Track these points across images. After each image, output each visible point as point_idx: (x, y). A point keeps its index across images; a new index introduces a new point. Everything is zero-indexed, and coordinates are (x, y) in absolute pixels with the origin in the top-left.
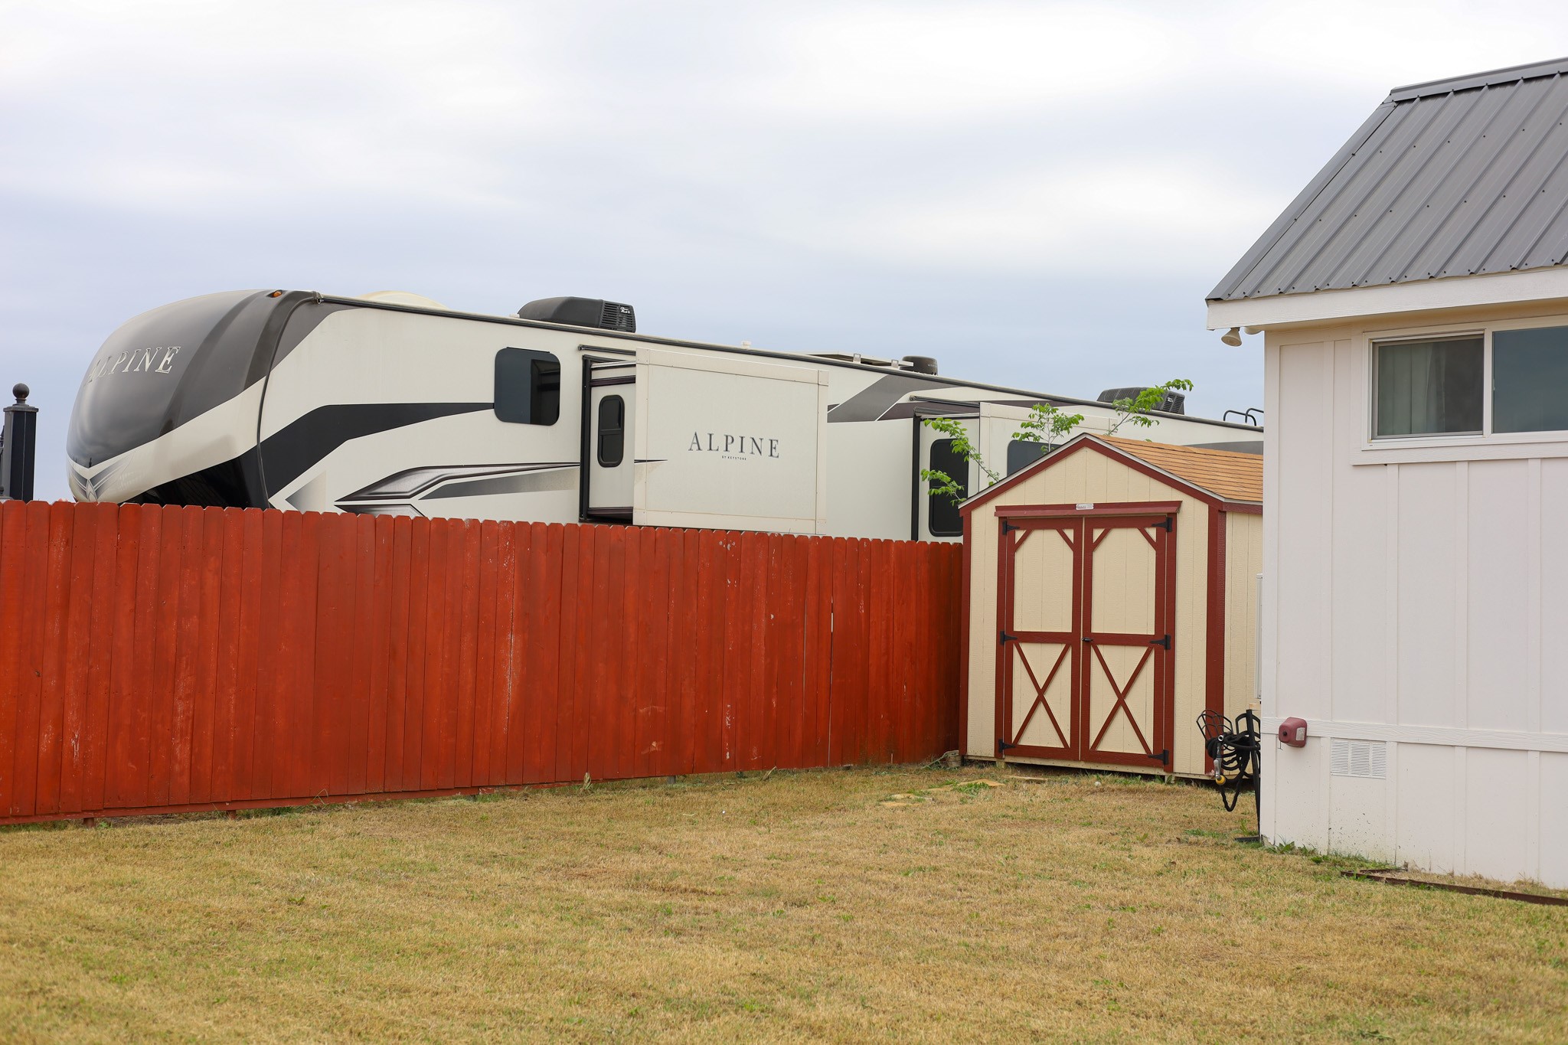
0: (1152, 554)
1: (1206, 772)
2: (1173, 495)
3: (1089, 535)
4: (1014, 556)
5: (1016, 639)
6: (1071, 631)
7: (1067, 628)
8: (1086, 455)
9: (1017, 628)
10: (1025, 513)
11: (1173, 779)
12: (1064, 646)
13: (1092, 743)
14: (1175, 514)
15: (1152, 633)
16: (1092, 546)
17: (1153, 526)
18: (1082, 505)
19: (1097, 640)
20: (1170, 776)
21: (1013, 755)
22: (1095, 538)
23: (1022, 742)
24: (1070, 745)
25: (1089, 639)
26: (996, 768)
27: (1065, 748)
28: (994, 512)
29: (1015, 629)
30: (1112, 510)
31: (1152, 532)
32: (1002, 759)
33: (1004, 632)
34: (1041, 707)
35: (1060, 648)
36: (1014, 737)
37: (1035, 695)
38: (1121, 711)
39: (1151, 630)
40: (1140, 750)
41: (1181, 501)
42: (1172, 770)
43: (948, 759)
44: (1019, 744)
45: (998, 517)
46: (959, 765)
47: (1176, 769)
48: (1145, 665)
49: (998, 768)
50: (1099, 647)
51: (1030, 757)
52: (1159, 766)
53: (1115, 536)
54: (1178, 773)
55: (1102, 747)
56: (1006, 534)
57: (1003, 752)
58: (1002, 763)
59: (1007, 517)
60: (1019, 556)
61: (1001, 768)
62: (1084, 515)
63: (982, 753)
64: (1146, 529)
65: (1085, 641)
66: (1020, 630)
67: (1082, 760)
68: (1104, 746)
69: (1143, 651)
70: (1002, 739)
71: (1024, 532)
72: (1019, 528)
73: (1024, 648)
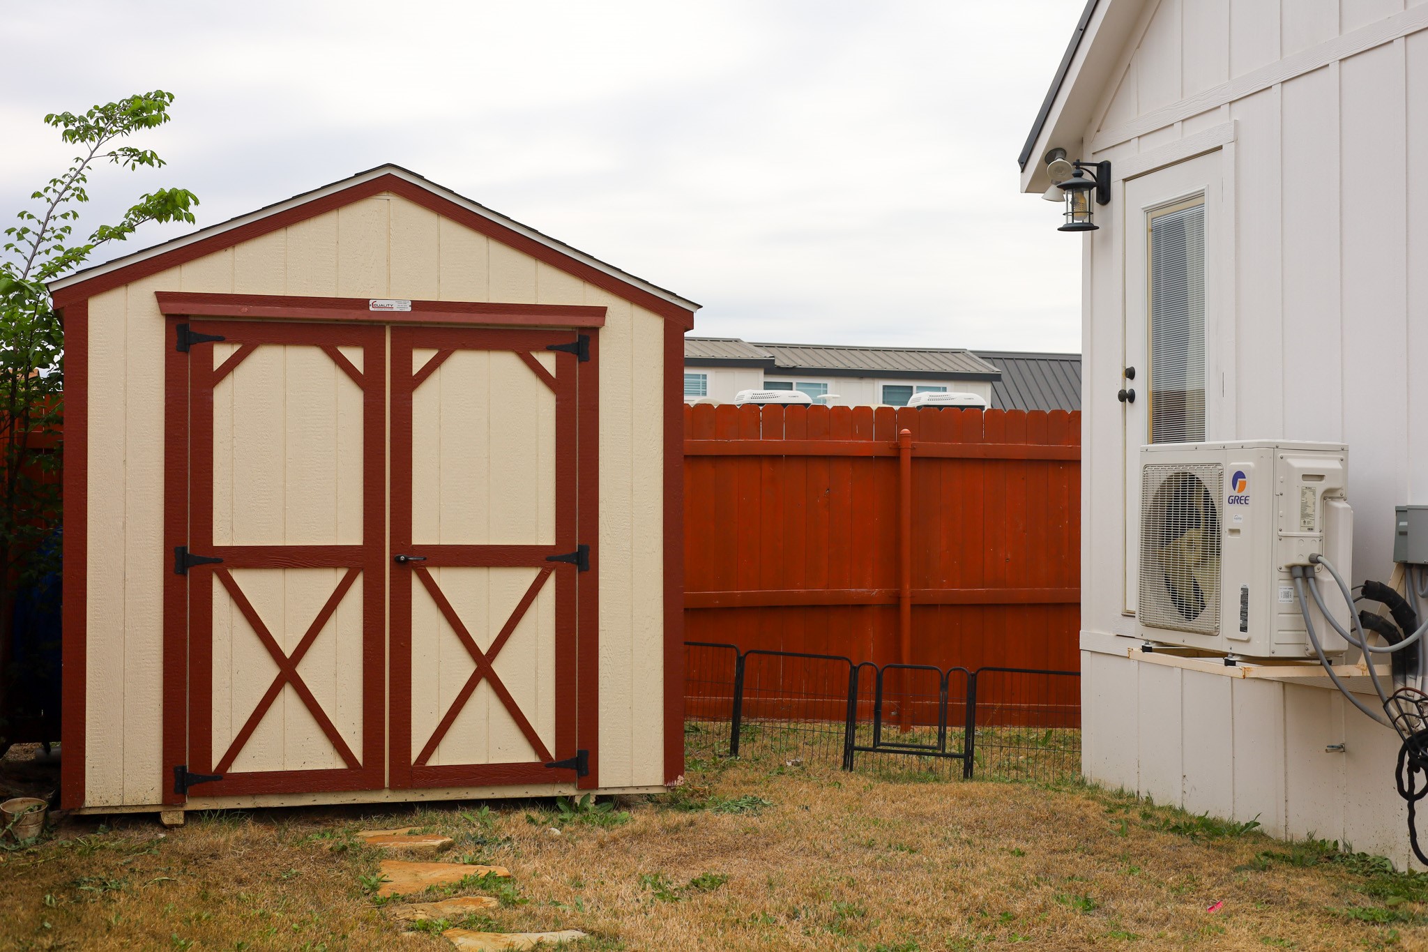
0: (546, 402)
1: (666, 781)
2: (590, 296)
3: (403, 362)
4: (212, 394)
5: (220, 562)
6: (359, 543)
7: (353, 536)
8: (387, 206)
9: (221, 538)
10: (244, 310)
11: (593, 800)
12: (341, 574)
13: (416, 752)
14: (595, 330)
15: (551, 541)
16: (408, 383)
17: (549, 349)
18: (385, 303)
19: (425, 559)
20: (587, 796)
21: (213, 795)
22: (416, 368)
23: (238, 767)
24: (361, 762)
25: (406, 560)
26: (165, 828)
27: (350, 768)
28: (153, 304)
29: (217, 542)
30: (455, 314)
31: (548, 361)
32: (182, 806)
33: (185, 549)
34: (288, 695)
35: (334, 578)
36: (216, 760)
37: (271, 672)
38: (483, 688)
39: (547, 538)
40: (527, 756)
41: (606, 307)
42: (594, 784)
43: (19, 821)
44: (229, 771)
45: (162, 314)
46: (49, 828)
47: (604, 781)
48: (534, 603)
49: (170, 828)
50: (434, 573)
51: (254, 794)
52: (566, 781)
53: (463, 363)
54: (606, 789)
55: (439, 759)
56: (187, 352)
57: (184, 793)
58: (182, 815)
59: (187, 316)
60: (222, 395)
61: (177, 826)
62: (388, 322)
63: (128, 802)
64: (535, 355)
65: (395, 561)
66: (228, 545)
67: (394, 787)
68: (443, 758)
69: (530, 575)
70: (184, 768)
71: (236, 348)
72: (221, 340)
73: (241, 578)
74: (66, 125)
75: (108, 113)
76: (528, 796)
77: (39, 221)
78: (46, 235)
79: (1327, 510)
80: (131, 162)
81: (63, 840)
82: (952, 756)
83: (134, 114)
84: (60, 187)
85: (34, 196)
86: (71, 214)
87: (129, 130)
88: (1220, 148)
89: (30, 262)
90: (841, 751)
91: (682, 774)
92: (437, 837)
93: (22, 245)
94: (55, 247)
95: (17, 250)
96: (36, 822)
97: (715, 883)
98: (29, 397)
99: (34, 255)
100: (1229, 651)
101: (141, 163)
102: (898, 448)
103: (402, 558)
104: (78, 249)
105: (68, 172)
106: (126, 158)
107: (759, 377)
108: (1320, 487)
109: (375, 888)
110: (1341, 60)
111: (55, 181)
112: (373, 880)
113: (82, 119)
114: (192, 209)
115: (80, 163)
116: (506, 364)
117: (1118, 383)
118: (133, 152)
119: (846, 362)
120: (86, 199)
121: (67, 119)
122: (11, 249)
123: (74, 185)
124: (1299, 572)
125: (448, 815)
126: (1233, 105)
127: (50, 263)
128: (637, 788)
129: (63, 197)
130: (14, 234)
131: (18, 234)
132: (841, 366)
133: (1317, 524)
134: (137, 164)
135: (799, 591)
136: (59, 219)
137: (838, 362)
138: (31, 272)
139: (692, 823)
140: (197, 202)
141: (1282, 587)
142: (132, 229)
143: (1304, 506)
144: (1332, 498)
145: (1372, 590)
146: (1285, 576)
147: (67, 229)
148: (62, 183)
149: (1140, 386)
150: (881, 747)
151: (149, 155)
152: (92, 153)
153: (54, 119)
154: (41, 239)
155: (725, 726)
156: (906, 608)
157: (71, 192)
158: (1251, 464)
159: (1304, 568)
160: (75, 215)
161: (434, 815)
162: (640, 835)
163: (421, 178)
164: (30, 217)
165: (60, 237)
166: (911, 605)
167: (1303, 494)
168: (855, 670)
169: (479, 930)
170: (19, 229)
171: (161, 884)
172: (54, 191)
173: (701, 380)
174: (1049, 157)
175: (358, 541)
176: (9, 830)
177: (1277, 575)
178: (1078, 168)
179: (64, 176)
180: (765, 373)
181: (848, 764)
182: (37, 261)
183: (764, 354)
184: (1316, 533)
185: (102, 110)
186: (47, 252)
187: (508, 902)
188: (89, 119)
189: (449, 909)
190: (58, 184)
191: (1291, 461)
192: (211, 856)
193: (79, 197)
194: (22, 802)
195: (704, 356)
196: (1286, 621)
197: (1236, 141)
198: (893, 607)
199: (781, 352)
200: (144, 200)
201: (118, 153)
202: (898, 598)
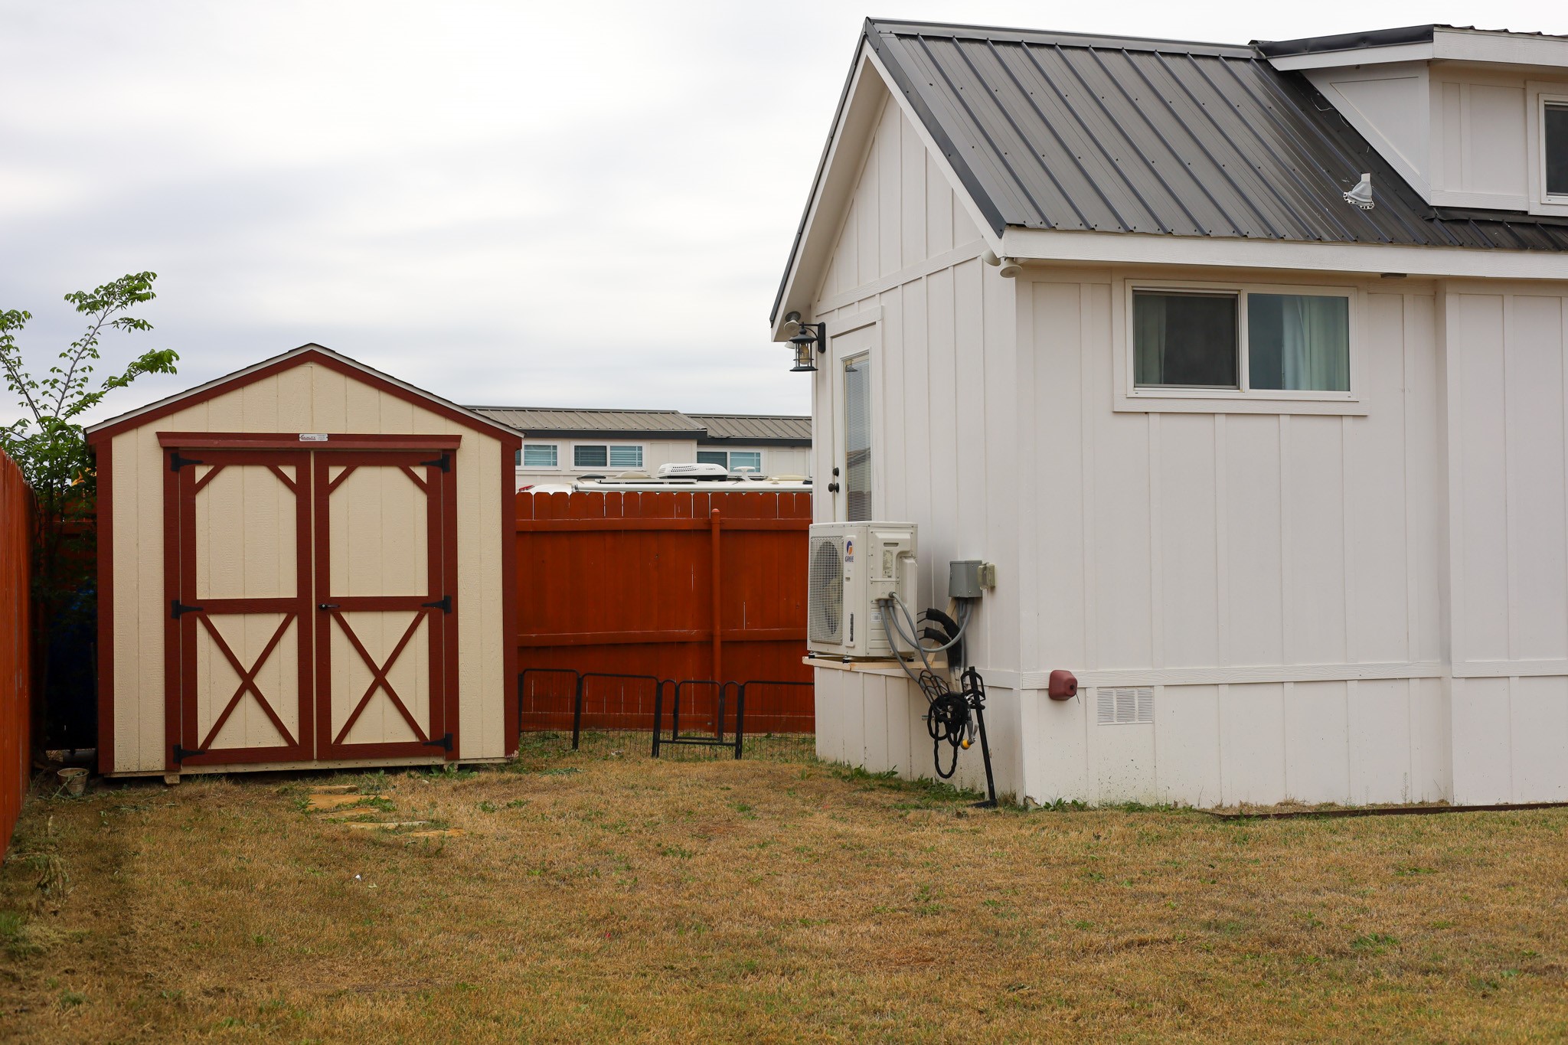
0: (421, 500)
1: (506, 754)
2: (450, 428)
3: (323, 475)
4: (195, 499)
5: (202, 609)
6: (295, 596)
7: (289, 592)
8: (311, 372)
9: (201, 595)
10: (215, 443)
11: (456, 767)
12: (283, 617)
13: (334, 736)
14: (453, 452)
15: (424, 594)
16: (326, 489)
17: (422, 464)
18: (310, 436)
19: (339, 606)
20: (452, 765)
21: (199, 764)
22: (332, 479)
23: (215, 745)
24: (298, 742)
25: (326, 607)
26: (167, 786)
27: (290, 746)
28: (155, 440)
29: (199, 597)
30: (357, 443)
31: (421, 473)
32: (178, 772)
33: (178, 601)
34: (248, 698)
35: (277, 620)
36: (200, 741)
37: (236, 683)
38: (380, 693)
39: (422, 591)
40: (410, 737)
41: (461, 436)
42: (457, 757)
43: (71, 781)
44: (209, 748)
45: (161, 446)
46: (89, 788)
47: (462, 755)
48: (414, 635)
49: (171, 786)
50: (345, 616)
51: (226, 763)
52: (437, 755)
53: (363, 475)
54: (465, 760)
55: (350, 740)
56: (177, 471)
57: (179, 763)
58: (178, 778)
59: (177, 448)
60: (201, 500)
61: (176, 785)
62: (312, 449)
63: (143, 769)
64: (412, 469)
65: (319, 608)
66: (207, 598)
67: (320, 759)
68: (353, 739)
69: (410, 617)
70: (180, 746)
71: (211, 468)
72: (201, 463)
73: (216, 621)
74: (81, 302)
75: (109, 290)
76: (411, 764)
77: (65, 374)
78: (71, 384)
79: (901, 567)
80: (128, 327)
81: (100, 794)
82: (728, 745)
83: (132, 292)
84: (79, 349)
85: (61, 356)
86: (88, 368)
87: (127, 305)
88: (875, 323)
89: (60, 404)
90: (650, 745)
91: (517, 750)
92: (345, 784)
93: (55, 392)
94: (77, 393)
95: (50, 395)
96: (82, 783)
97: (521, 804)
98: (62, 500)
99: (63, 398)
100: (845, 654)
101: (136, 328)
102: (710, 523)
103: (324, 606)
104: (95, 395)
105: (83, 337)
106: (125, 324)
107: (692, 448)
108: (896, 550)
109: (304, 807)
110: (927, 275)
111: (75, 344)
112: (303, 803)
113: (91, 296)
114: (175, 363)
115: (92, 330)
116: (392, 476)
117: (830, 479)
118: (130, 320)
119: (779, 431)
120: (98, 357)
121: (80, 296)
122: (47, 395)
123: (89, 346)
124: (883, 603)
125: (357, 777)
126: (882, 295)
127: (74, 404)
128: (487, 759)
129: (82, 356)
130: (48, 384)
131: (51, 384)
132: (773, 436)
133: (894, 573)
134: (132, 328)
135: (635, 632)
136: (80, 372)
137: (770, 432)
138: (62, 411)
139: (520, 779)
140: (178, 359)
141: (874, 613)
142: (132, 379)
143: (885, 562)
144: (906, 557)
145: (933, 615)
146: (875, 606)
147: (85, 380)
148: (80, 345)
149: (841, 480)
150: (678, 740)
151: (141, 322)
152: (100, 322)
153: (72, 298)
154: (67, 387)
155: (570, 734)
156: (718, 643)
157: (87, 352)
158: (854, 536)
159: (886, 601)
160: (91, 369)
161: (347, 776)
162: (483, 785)
163: (333, 352)
164: (59, 371)
165: (81, 385)
166: (722, 642)
167: (884, 555)
168: (660, 686)
169: (366, 822)
170: (51, 380)
171: (170, 807)
172: (75, 352)
173: (637, 452)
174: (788, 317)
175: (294, 595)
176: (65, 787)
177: (870, 605)
178: (803, 328)
179: (81, 340)
180: (699, 444)
181: (655, 753)
182: (65, 403)
183: (698, 426)
184: (893, 579)
185: (106, 289)
186: (72, 396)
187: (384, 810)
188: (96, 295)
189: (348, 814)
190: (78, 346)
191: (877, 534)
192: (200, 796)
193: (93, 356)
194: (71, 771)
195: (640, 428)
196: (876, 634)
197: (882, 319)
198: (707, 643)
199: (717, 422)
200: (140, 360)
201: (119, 321)
202: (711, 636)
